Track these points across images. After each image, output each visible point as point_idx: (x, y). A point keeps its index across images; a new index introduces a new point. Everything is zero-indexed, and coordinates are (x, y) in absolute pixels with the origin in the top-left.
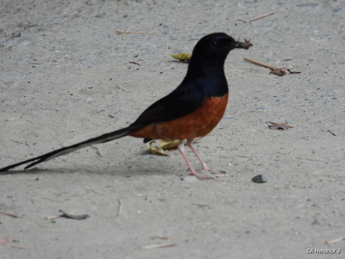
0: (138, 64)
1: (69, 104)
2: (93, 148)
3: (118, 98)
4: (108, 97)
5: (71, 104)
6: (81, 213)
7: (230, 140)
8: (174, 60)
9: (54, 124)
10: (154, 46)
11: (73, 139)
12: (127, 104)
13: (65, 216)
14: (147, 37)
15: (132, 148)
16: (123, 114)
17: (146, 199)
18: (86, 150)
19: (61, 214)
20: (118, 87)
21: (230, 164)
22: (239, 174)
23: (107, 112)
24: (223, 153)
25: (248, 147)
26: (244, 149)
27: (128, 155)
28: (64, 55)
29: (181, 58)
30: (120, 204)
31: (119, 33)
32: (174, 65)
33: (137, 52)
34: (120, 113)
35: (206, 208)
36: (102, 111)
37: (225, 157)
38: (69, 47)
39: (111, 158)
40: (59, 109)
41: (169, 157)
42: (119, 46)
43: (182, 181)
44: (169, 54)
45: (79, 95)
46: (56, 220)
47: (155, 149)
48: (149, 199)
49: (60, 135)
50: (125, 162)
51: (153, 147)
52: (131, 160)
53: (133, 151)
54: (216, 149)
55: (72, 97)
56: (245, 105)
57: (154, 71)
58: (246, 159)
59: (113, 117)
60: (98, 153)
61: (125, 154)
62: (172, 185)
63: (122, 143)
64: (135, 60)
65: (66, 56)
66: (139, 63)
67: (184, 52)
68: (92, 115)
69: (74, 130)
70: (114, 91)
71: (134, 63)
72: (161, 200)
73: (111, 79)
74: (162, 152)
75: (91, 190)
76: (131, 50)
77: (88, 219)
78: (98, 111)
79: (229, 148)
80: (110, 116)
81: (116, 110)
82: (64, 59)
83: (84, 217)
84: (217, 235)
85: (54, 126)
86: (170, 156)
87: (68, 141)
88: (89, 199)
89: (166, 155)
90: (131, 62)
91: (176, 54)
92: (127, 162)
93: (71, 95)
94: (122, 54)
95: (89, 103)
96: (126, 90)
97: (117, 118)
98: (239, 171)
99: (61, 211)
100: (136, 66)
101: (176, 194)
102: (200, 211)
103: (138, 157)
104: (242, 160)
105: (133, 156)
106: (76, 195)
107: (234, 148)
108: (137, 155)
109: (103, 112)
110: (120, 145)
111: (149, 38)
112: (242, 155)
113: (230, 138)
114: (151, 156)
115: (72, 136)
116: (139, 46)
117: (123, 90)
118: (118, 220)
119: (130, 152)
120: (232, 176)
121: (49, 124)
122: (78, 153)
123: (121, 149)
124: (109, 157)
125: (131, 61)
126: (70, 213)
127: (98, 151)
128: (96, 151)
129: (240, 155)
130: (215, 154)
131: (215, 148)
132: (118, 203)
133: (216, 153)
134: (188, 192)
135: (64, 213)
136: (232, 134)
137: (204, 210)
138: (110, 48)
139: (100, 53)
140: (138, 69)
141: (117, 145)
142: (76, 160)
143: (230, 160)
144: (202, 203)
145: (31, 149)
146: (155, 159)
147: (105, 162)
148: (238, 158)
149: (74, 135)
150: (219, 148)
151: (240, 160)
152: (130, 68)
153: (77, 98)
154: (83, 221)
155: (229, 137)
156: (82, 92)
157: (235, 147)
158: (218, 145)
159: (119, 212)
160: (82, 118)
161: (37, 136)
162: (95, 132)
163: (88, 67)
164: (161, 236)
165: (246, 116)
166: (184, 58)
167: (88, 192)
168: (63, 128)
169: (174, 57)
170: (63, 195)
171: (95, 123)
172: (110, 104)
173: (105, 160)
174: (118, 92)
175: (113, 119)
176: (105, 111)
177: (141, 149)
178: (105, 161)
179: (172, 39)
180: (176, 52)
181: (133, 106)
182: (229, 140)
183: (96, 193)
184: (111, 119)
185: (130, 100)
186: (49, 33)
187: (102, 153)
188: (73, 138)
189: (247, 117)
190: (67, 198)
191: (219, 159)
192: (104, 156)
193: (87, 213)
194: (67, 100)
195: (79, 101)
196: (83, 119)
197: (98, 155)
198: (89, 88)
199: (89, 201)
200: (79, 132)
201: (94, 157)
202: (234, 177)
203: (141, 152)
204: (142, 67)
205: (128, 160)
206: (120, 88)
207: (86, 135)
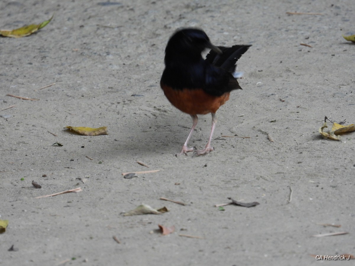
0: (309, 47)
2: (263, 133)
3: (289, 81)
4: (279, 80)
6: (251, 201)
8: (347, 42)
9: (223, 109)
10: (326, 28)
11: (242, 124)
12: (298, 87)
13: (234, 204)
14: (318, 18)
15: (303, 133)
16: (294, 98)
17: (317, 186)
18: (256, 136)
19: (231, 201)
20: (288, 70)
23: (277, 96)
27: (299, 140)
28: (233, 37)
29: (353, 40)
30: (291, 191)
31: (289, 14)
32: (346, 47)
33: (308, 34)
34: (290, 97)
36: (272, 94)
38: (238, 29)
39: (281, 144)
41: (342, 142)
42: (290, 27)
43: (354, 168)
44: (341, 36)
45: (248, 79)
46: (225, 208)
47: (327, 134)
48: (321, 185)
49: (229, 120)
50: (296, 148)
51: (324, 132)
52: (303, 146)
53: (304, 136)
55: (242, 80)
57: (326, 53)
59: (284, 101)
60: (268, 139)
61: (296, 140)
62: (344, 171)
63: (293, 128)
64: (306, 42)
65: (235, 38)
66: (310, 45)
68: (262, 99)
69: (243, 115)
70: (284, 75)
71: (305, 45)
72: (334, 187)
73: (281, 62)
74: (334, 137)
75: (261, 177)
76: (302, 32)
77: (257, 206)
78: (268, 95)
80: (281, 100)
81: (287, 94)
82: (232, 41)
83: (254, 205)
87: (237, 126)
88: (259, 186)
89: (338, 140)
90: (302, 45)
91: (348, 36)
93: (241, 78)
94: (292, 36)
95: (259, 86)
96: (297, 73)
97: (288, 103)
99: (230, 199)
100: (307, 49)
101: (348, 180)
103: (309, 142)
105: (304, 142)
106: (245, 182)
108: (308, 140)
109: (273, 96)
110: (291, 130)
111: (320, 19)
114: (323, 141)
116: (310, 28)
117: (294, 74)
118: (289, 208)
119: (301, 137)
122: (248, 138)
123: (292, 134)
124: (280, 142)
125: (302, 43)
126: (239, 201)
127: (268, 136)
128: (266, 136)
132: (289, 190)
135: (233, 201)
138: (280, 30)
139: (270, 35)
140: (309, 52)
141: (287, 130)
142: (245, 145)
145: (199, 135)
146: (327, 144)
147: (275, 148)
149: (244, 120)
152: (301, 50)
153: (246, 82)
154: (253, 208)
156: (251, 75)
159: (290, 199)
160: (251, 102)
161: (205, 121)
162: (265, 117)
163: (258, 49)
164: (333, 224)
167: (258, 179)
168: (232, 112)
169: (346, 39)
170: (232, 181)
171: (265, 107)
172: (280, 88)
173: (275, 145)
174: (288, 75)
175: (283, 103)
176: (275, 95)
177: (313, 134)
178: (275, 147)
179: (344, 20)
180: (348, 33)
181: (304, 90)
183: (266, 180)
184: (281, 103)
185: (301, 84)
186: (217, 15)
187: (272, 139)
188: (242, 122)
190: (236, 185)
192: (274, 141)
193: (257, 201)
195: (248, 84)
196: (253, 103)
198: (259, 71)
199: (259, 188)
200: (248, 117)
201: (263, 143)
203: (313, 137)
204: (314, 49)
205: (299, 146)
206: (290, 71)
207: (256, 120)
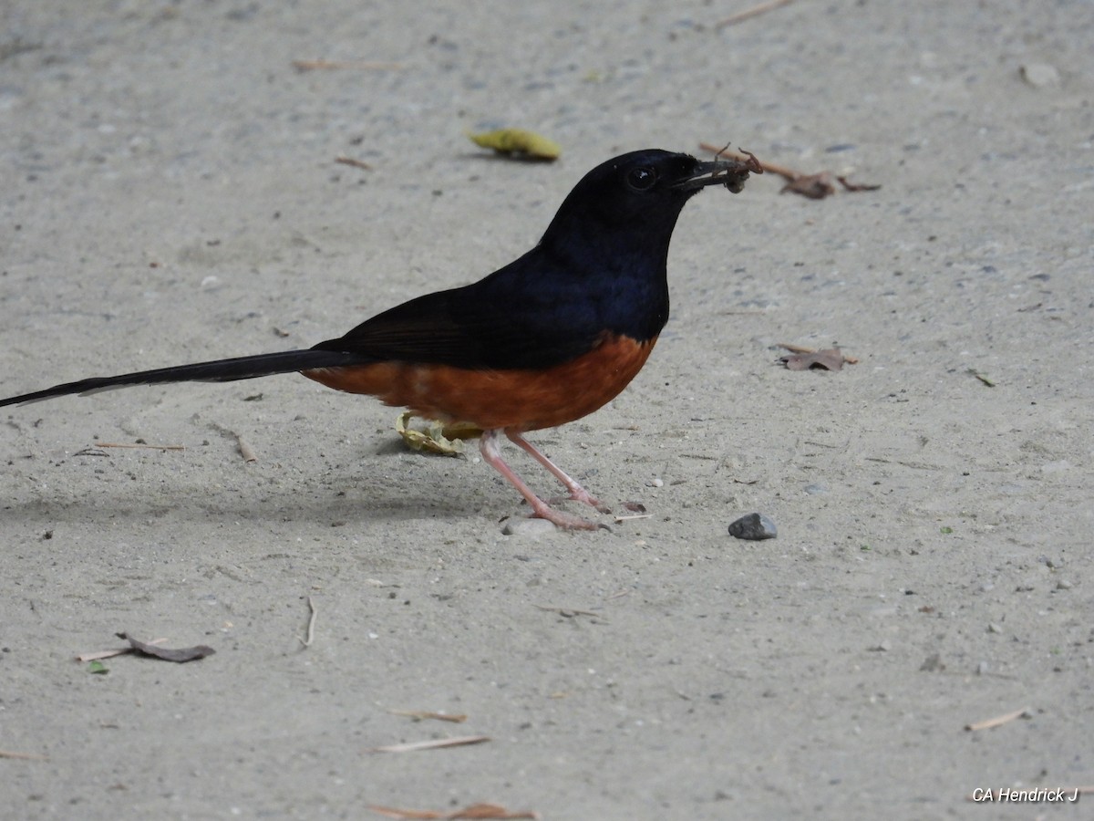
0: (364, 167)
1: (147, 294)
2: (222, 435)
3: (301, 274)
4: (269, 271)
5: (151, 296)
6: (189, 642)
7: (659, 404)
8: (477, 150)
9: (100, 360)
10: (415, 108)
11: (160, 406)
12: (329, 292)
13: (138, 652)
14: (391, 78)
15: (348, 434)
16: (317, 325)
17: (393, 596)
18: (202, 443)
19: (126, 644)
20: (299, 241)
21: (659, 482)
22: (687, 513)
23: (265, 319)
24: (637, 445)
25: (714, 427)
26: (701, 432)
27: (335, 455)
28: (130, 137)
29: (499, 144)
30: (311, 611)
31: (301, 69)
32: (477, 167)
33: (359, 128)
34: (307, 322)
35: (584, 622)
36: (251, 315)
37: (644, 460)
38: (145, 115)
39: (280, 466)
40: (112, 312)
41: (466, 460)
42: (303, 109)
43: (507, 538)
44: (461, 134)
45: (177, 267)
46: (107, 665)
47: (422, 435)
48: (402, 594)
50: (327, 479)
51: (412, 429)
52: (346, 473)
53: (349, 442)
54: (614, 432)
55: (156, 273)
56: (704, 292)
57: (415, 187)
58: (712, 464)
59: (286, 335)
60: (240, 451)
61: (324, 453)
62: (475, 550)
63: (317, 418)
64: (355, 153)
65: (136, 141)
66: (367, 161)
67: (509, 127)
68: (218, 330)
70: (288, 254)
71: (352, 163)
72: (443, 598)
73: (277, 215)
74: (443, 444)
75: (219, 568)
76: (341, 122)
77: (208, 659)
78: (238, 316)
79: (656, 431)
80: (277, 332)
81: (295, 314)
82: (126, 153)
83: (198, 655)
84: (621, 708)
85: (99, 365)
86: (469, 458)
87: (144, 413)
88: (212, 597)
89: (455, 455)
90: (340, 161)
91: (484, 133)
92: (333, 477)
93: (153, 266)
94: (310, 135)
95: (211, 290)
96: (326, 250)
97: (298, 340)
98: (688, 502)
99: (123, 636)
100: (357, 174)
101: (487, 577)
102: (565, 632)
103: (364, 462)
104: (697, 466)
105: (350, 459)
106: (170, 585)
107: (671, 431)
108: (362, 455)
109: (254, 319)
110: (310, 423)
111: (398, 83)
112: (696, 453)
113: (659, 398)
114: (409, 457)
115: (157, 398)
116: (366, 110)
117: (318, 250)
118: (307, 663)
119: (342, 444)
120: (667, 519)
121: (83, 360)
122: (177, 451)
123: (312, 436)
124: (276, 462)
125: (342, 155)
126: (152, 642)
127: (239, 444)
128: (232, 443)
129: (690, 453)
130: (610, 449)
131: (609, 431)
132: (304, 609)
133: (615, 446)
134: (526, 570)
135: (133, 642)
136: (663, 387)
137: (577, 628)
138: (273, 115)
139: (241, 134)
140: (362, 182)
141: (298, 423)
142: (170, 473)
143: (658, 468)
144: (570, 605)
145: (28, 441)
146: (422, 467)
147: (262, 480)
148: (683, 461)
149: (164, 393)
150: (624, 432)
151: (690, 468)
152: (338, 179)
153: (171, 277)
154: (194, 665)
155: (655, 397)
156: (186, 255)
157: (673, 427)
158: (621, 422)
159: (307, 635)
160: (187, 339)
163: (206, 177)
164: (442, 713)
165: (708, 327)
166: (508, 144)
167: (209, 575)
169: (478, 142)
170: (130, 583)
172: (276, 294)
173: (261, 471)
174: (300, 256)
175: (285, 341)
176: (259, 316)
177: (377, 435)
178: (261, 476)
179: (471, 85)
180: (481, 126)
181: (347, 300)
182: (653, 403)
183: (235, 578)
184: (278, 340)
185: (339, 282)
186: (78, 71)
187: (252, 451)
188: (159, 402)
189: (710, 330)
190: (141, 594)
191: (622, 466)
192: (255, 457)
193: (207, 642)
194: (138, 282)
195: (176, 285)
196: (192, 341)
197: (239, 457)
198: (210, 244)
199: (212, 603)
201: (225, 463)
202: (672, 522)
203: (376, 444)
204: (378, 173)
205: (336, 472)
206: (305, 243)
207: (202, 394)
